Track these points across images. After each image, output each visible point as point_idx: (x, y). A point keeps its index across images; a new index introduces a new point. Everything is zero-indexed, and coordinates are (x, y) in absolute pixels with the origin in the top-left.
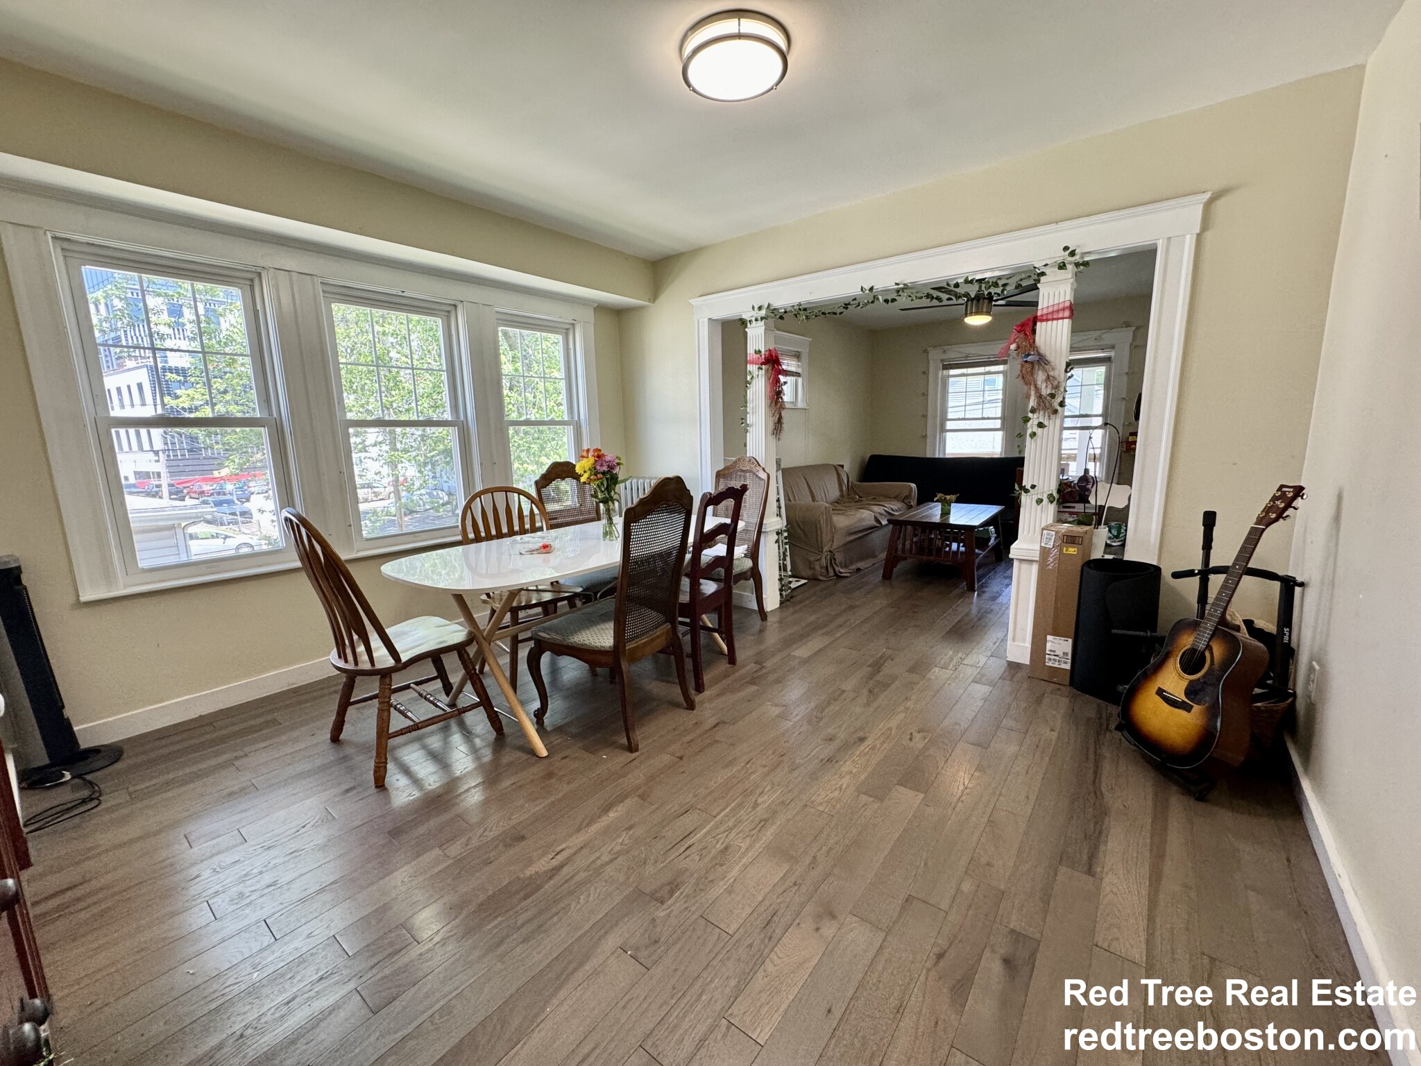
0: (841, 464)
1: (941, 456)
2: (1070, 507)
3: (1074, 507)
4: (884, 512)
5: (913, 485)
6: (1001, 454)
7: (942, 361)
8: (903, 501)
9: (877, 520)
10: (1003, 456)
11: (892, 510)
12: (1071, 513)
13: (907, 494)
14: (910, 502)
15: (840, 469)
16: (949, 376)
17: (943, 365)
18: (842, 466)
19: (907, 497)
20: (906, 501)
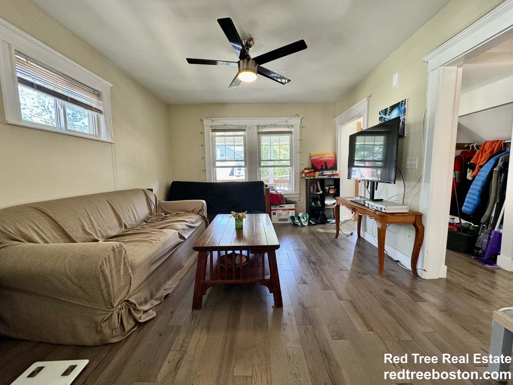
0: (151, 188)
1: (215, 182)
2: (282, 207)
3: (284, 207)
4: (186, 227)
5: (204, 202)
6: (245, 180)
7: (211, 127)
8: (198, 214)
9: (181, 237)
10: (247, 181)
11: (192, 223)
12: (283, 210)
13: (200, 208)
14: (203, 214)
15: (149, 193)
16: (216, 136)
17: (212, 129)
18: (151, 190)
19: (201, 210)
20: (200, 213)
